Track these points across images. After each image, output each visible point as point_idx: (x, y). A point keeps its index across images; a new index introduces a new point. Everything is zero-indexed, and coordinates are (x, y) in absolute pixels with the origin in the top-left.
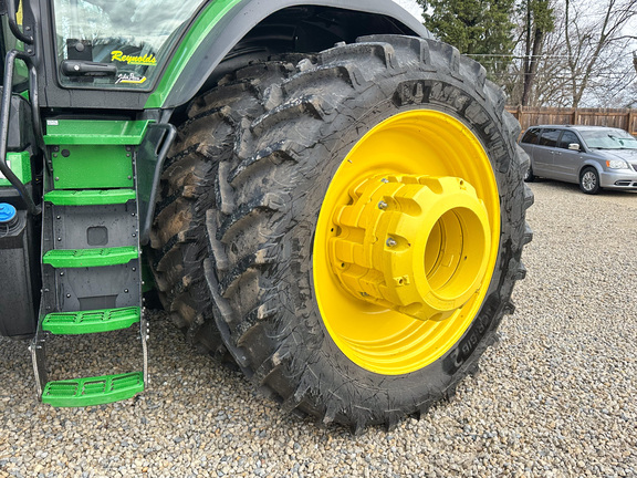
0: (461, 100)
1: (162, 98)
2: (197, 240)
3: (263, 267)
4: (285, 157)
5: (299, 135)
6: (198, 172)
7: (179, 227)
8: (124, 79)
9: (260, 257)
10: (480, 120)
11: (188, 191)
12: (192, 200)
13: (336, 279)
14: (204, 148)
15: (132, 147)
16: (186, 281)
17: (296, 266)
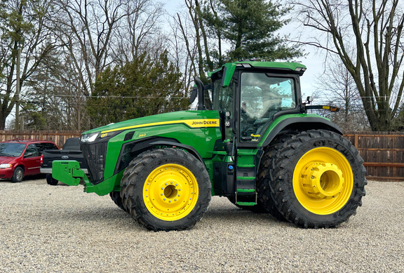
0: (335, 145)
1: (261, 144)
2: (268, 178)
3: (281, 180)
4: (286, 157)
5: (289, 153)
6: (268, 162)
7: (264, 175)
8: (253, 140)
9: (280, 177)
10: (343, 149)
11: (266, 166)
12: (266, 168)
13: (302, 190)
14: (270, 156)
15: (254, 155)
16: (265, 188)
17: (288, 181)
